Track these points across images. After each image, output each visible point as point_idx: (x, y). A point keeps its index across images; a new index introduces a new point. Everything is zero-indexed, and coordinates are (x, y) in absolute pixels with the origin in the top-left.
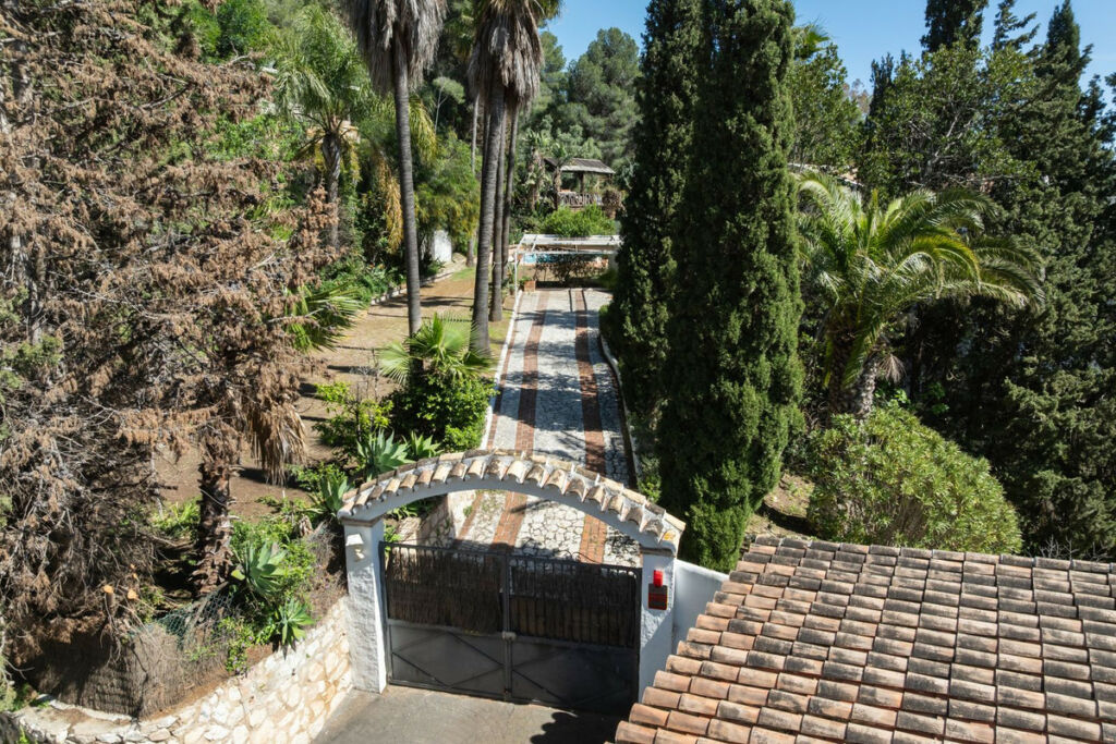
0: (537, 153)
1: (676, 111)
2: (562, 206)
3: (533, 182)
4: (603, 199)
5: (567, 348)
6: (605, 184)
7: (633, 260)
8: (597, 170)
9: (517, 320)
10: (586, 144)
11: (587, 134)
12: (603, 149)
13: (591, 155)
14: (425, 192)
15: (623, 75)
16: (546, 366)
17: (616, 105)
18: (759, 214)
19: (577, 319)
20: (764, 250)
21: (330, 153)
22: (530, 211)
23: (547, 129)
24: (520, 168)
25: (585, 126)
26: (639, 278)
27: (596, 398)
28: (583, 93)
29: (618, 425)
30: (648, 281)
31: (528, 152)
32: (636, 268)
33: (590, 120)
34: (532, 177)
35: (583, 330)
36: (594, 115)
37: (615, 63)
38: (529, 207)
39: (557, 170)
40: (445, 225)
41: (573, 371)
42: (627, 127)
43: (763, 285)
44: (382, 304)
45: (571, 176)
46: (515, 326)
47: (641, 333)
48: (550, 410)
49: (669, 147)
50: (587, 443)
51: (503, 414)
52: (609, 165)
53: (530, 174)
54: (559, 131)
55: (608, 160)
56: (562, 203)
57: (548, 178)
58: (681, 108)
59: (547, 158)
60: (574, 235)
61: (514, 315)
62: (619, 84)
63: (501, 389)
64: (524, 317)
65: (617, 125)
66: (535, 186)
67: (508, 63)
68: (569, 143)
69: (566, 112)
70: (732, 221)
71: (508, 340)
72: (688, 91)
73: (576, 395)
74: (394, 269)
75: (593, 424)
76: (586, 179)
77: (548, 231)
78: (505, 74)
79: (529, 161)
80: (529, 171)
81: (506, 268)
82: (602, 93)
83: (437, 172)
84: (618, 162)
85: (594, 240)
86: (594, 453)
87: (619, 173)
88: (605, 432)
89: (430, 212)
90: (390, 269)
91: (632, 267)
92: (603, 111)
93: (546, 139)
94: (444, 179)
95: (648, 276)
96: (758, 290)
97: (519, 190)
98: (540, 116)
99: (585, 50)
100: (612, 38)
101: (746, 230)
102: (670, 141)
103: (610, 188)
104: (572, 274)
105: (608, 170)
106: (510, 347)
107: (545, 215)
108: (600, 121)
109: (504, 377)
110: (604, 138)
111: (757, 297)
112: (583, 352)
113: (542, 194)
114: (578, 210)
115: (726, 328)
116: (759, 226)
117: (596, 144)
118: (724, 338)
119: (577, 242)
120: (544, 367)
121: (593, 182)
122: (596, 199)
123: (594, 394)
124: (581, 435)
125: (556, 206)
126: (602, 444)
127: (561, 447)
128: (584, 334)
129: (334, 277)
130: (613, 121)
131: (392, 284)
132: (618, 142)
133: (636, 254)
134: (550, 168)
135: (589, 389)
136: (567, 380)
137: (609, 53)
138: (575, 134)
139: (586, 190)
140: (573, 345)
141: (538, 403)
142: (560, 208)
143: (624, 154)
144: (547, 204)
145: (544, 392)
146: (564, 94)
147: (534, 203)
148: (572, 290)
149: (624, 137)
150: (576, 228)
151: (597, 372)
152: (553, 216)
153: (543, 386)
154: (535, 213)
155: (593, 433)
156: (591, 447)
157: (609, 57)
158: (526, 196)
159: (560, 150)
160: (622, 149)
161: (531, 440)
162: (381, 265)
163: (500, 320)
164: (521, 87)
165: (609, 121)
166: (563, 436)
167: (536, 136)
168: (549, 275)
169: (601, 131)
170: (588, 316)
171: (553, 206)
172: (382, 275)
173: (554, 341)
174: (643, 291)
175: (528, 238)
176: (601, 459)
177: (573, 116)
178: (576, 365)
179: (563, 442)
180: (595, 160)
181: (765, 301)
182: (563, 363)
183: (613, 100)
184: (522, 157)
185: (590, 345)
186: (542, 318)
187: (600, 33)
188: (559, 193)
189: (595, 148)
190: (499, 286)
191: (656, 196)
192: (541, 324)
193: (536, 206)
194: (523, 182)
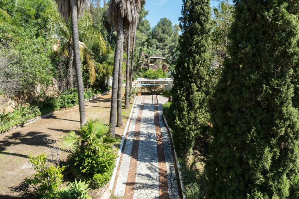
0: (142, 53)
1: (197, 30)
2: (150, 69)
3: (141, 61)
4: (162, 66)
5: (152, 120)
6: (163, 62)
7: (179, 93)
8: (160, 58)
9: (134, 107)
10: (157, 50)
11: (157, 48)
12: (162, 52)
13: (158, 54)
14: (105, 64)
15: (168, 31)
16: (144, 129)
17: (166, 40)
18: (289, 80)
19: (155, 107)
20: (290, 105)
21: (70, 51)
22: (141, 70)
23: (145, 46)
24: (137, 57)
25: (157, 45)
26: (181, 100)
27: (162, 144)
28: (156, 36)
29: (172, 159)
30: (186, 101)
31: (140, 52)
32: (180, 96)
33: (158, 44)
34: (141, 60)
35: (157, 112)
36: (159, 42)
37: (165, 28)
38: (140, 69)
39: (149, 58)
40: (112, 75)
41: (153, 131)
42: (169, 46)
43: (289, 130)
44: (90, 101)
45: (153, 60)
46: (133, 110)
47: (182, 124)
48: (144, 151)
49: (194, 45)
50: (160, 169)
51: (125, 153)
52: (164, 57)
53: (140, 59)
54: (149, 47)
55: (163, 55)
56: (150, 68)
57: (146, 60)
58: (199, 28)
59: (146, 54)
60: (154, 78)
61: (133, 106)
62: (166, 34)
63: (125, 140)
64: (137, 106)
65: (166, 45)
66: (142, 63)
67: (124, 7)
68: (152, 50)
69: (151, 42)
70: (268, 84)
71: (130, 117)
72: (202, 21)
73: (155, 143)
74: (95, 89)
75: (162, 159)
76: (157, 61)
77: (146, 77)
78: (123, 12)
79: (140, 55)
80: (140, 58)
81: (131, 89)
82: (162, 36)
83: (110, 58)
84: (166, 56)
85: (160, 80)
86: (163, 175)
87: (167, 59)
88: (167, 163)
89: (106, 71)
90: (93, 89)
91: (178, 95)
92: (162, 41)
93: (145, 48)
94: (111, 60)
95: (185, 100)
96: (286, 133)
97: (137, 64)
98: (144, 43)
99: (157, 24)
100: (164, 21)
101: (279, 91)
102: (194, 43)
103: (164, 63)
104: (153, 90)
105: (164, 58)
106: (131, 120)
107: (145, 71)
108: (161, 44)
109: (127, 134)
110: (162, 49)
111: (285, 138)
112: (157, 122)
113: (144, 65)
114: (155, 70)
115: (261, 158)
116: (288, 89)
117: (160, 51)
118: (261, 166)
119: (155, 80)
120: (142, 129)
121: (159, 61)
122: (160, 66)
123: (161, 142)
124: (156, 165)
125: (148, 68)
126: (166, 170)
127: (148, 172)
128: (157, 114)
129: (71, 93)
130: (165, 44)
131: (94, 94)
132: (166, 50)
133: (180, 90)
134: (147, 57)
135: (160, 140)
136: (151, 135)
137: (164, 25)
138: (154, 47)
139: (157, 64)
140: (153, 118)
141: (140, 147)
142: (149, 69)
143: (168, 54)
144: (146, 68)
145: (142, 142)
146: (151, 37)
147: (141, 68)
148: (153, 95)
149: (168, 49)
150: (154, 76)
151: (162, 131)
152: (147, 72)
153: (142, 139)
154: (142, 71)
155: (162, 163)
156: (161, 172)
157: (164, 26)
158: (140, 66)
159: (149, 52)
160: (168, 52)
161: (136, 168)
162: (90, 88)
163: (128, 108)
164: (130, 18)
165: (164, 44)
166: (149, 165)
167: (142, 48)
168: (146, 91)
169: (161, 47)
170: (158, 106)
171: (147, 68)
172: (90, 91)
173: (147, 117)
174: (183, 106)
175: (139, 79)
176: (166, 179)
177: (153, 43)
178: (154, 128)
179: (149, 168)
180: (160, 55)
181: (290, 141)
182: (149, 127)
183: (165, 38)
184: (138, 54)
185: (159, 118)
186: (143, 107)
187: (161, 19)
188: (149, 65)
189: (160, 52)
190: (128, 97)
191: (188, 66)
192: (142, 109)
193: (142, 69)
194: (138, 61)
